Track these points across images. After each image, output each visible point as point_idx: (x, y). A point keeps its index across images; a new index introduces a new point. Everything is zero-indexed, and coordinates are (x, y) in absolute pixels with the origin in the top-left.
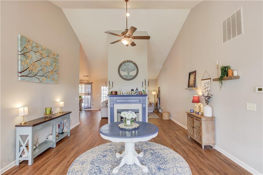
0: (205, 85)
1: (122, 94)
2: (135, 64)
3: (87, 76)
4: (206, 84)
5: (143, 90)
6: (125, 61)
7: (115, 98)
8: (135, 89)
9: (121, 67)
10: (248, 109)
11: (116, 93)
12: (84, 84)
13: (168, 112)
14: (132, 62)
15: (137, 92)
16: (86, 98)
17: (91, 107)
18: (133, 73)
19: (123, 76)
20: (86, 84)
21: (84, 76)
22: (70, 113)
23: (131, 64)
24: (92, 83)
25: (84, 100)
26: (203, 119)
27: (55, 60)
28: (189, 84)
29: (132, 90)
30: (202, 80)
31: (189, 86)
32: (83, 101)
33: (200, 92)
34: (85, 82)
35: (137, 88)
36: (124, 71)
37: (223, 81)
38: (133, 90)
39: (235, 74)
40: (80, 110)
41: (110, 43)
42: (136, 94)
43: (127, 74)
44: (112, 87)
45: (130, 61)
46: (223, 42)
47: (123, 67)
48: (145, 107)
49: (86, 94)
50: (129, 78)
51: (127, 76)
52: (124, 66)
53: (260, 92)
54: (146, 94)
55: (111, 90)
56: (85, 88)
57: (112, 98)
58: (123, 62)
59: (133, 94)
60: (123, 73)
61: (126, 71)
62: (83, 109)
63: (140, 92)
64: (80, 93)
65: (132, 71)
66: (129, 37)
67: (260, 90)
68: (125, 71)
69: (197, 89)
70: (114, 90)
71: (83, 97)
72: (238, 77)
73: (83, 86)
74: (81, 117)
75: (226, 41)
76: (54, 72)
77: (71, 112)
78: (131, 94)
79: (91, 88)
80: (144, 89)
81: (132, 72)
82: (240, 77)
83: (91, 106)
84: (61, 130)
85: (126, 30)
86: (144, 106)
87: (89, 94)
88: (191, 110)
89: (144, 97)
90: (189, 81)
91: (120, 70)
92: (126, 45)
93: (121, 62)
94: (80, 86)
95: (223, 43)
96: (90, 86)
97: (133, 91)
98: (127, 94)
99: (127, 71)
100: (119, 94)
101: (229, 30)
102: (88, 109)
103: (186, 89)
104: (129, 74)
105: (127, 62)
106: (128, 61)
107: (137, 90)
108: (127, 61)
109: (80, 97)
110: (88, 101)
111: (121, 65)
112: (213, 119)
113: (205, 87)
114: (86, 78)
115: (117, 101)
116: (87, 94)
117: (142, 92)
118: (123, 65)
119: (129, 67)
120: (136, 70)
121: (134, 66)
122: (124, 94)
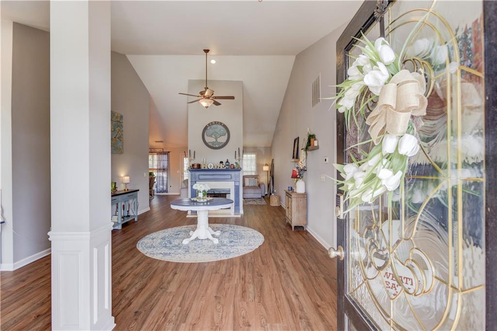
0: (303, 156)
1: (206, 168)
2: (225, 126)
3: (162, 142)
5: (236, 163)
6: (211, 123)
7: (197, 173)
8: (224, 162)
9: (207, 131)
11: (199, 166)
12: (156, 153)
13: (278, 196)
14: (221, 124)
15: (227, 165)
16: (160, 177)
17: (168, 190)
18: (223, 139)
19: (209, 143)
20: (159, 153)
21: (156, 142)
22: (138, 192)
23: (220, 127)
24: (169, 152)
25: (157, 179)
26: (293, 196)
27: (119, 123)
28: (293, 154)
29: (221, 162)
30: (302, 149)
31: (293, 157)
32: (155, 180)
34: (158, 150)
35: (227, 160)
36: (211, 136)
37: (307, 152)
40: (151, 195)
42: (225, 168)
43: (214, 140)
44: (194, 157)
45: (218, 122)
47: (209, 131)
48: (238, 186)
49: (160, 169)
50: (217, 146)
51: (214, 143)
52: (211, 130)
53: (326, 162)
54: (239, 168)
55: (193, 162)
56: (159, 160)
57: (193, 173)
58: (209, 124)
59: (221, 168)
61: (213, 136)
62: (155, 193)
63: (232, 165)
64: (150, 167)
65: (221, 135)
66: (208, 98)
67: (326, 160)
69: (299, 160)
70: (196, 162)
71: (155, 174)
72: (317, 148)
73: (156, 156)
74: (151, 203)
75: (314, 106)
76: (118, 139)
77: (138, 190)
78: (218, 168)
79: (168, 161)
80: (237, 161)
81: (221, 137)
83: (167, 188)
84: (126, 212)
85: (206, 89)
86: (237, 184)
87: (164, 169)
88: (289, 187)
89: (237, 173)
90: (294, 151)
91: (204, 135)
92: (206, 107)
93: (207, 124)
94: (150, 157)
96: (165, 157)
97: (221, 164)
98: (214, 168)
100: (203, 168)
101: (315, 94)
102: (162, 192)
103: (291, 162)
104: (216, 140)
106: (215, 123)
107: (227, 162)
109: (151, 174)
110: (163, 181)
111: (206, 128)
113: (303, 159)
114: (160, 145)
115: (201, 177)
116: (162, 169)
117: (235, 165)
118: (208, 128)
119: (217, 130)
120: (227, 134)
121: (224, 129)
122: (209, 168)
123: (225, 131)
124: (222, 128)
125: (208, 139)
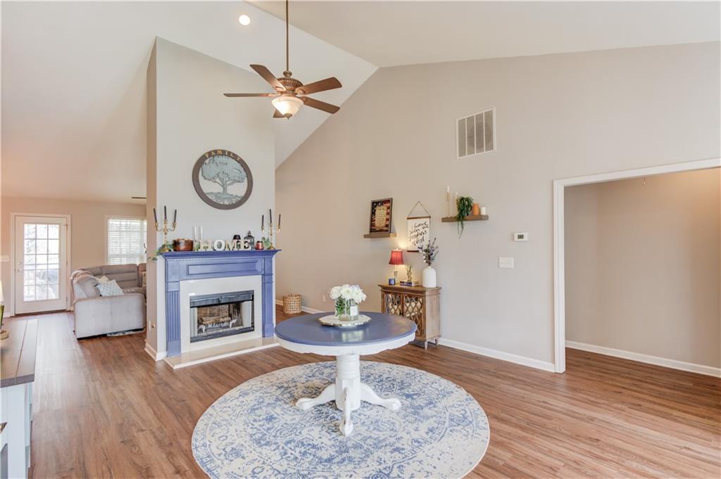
0: (417, 229)
1: (210, 249)
2: (243, 163)
4: (420, 228)
5: (265, 238)
6: (216, 151)
7: (184, 262)
8: (243, 236)
9: (204, 166)
10: (501, 266)
11: (190, 245)
13: (299, 296)
14: (235, 157)
18: (239, 190)
19: (209, 194)
23: (233, 162)
26: (427, 293)
28: (372, 225)
29: (237, 237)
30: (408, 219)
31: (371, 231)
33: (403, 242)
35: (249, 233)
36: (213, 179)
37: (464, 222)
38: (239, 236)
39: (484, 212)
41: (225, 95)
43: (220, 190)
44: (174, 225)
45: (229, 153)
46: (458, 155)
47: (210, 168)
48: (271, 283)
50: (227, 203)
51: (219, 195)
52: (212, 165)
53: (521, 240)
54: (272, 249)
55: (174, 236)
57: (173, 261)
58: (210, 153)
59: (242, 249)
60: (208, 187)
61: (218, 180)
63: (258, 242)
65: (235, 181)
67: (521, 237)
68: (215, 182)
69: (395, 236)
70: (181, 235)
72: (486, 218)
75: (465, 155)
78: (236, 249)
80: (267, 236)
81: (235, 185)
82: (489, 218)
85: (285, 73)
88: (390, 280)
90: (372, 220)
91: (198, 176)
92: (286, 115)
93: (204, 151)
95: (458, 157)
98: (227, 250)
99: (220, 182)
100: (202, 250)
101: (471, 137)
103: (366, 236)
104: (225, 189)
105: (220, 155)
106: (224, 153)
107: (249, 236)
108: (222, 151)
111: (200, 163)
112: (437, 290)
113: (416, 233)
118: (207, 161)
119: (227, 169)
120: (246, 180)
121: (242, 169)
122: (218, 250)
123: (244, 174)
124: (238, 166)
125: (207, 187)
